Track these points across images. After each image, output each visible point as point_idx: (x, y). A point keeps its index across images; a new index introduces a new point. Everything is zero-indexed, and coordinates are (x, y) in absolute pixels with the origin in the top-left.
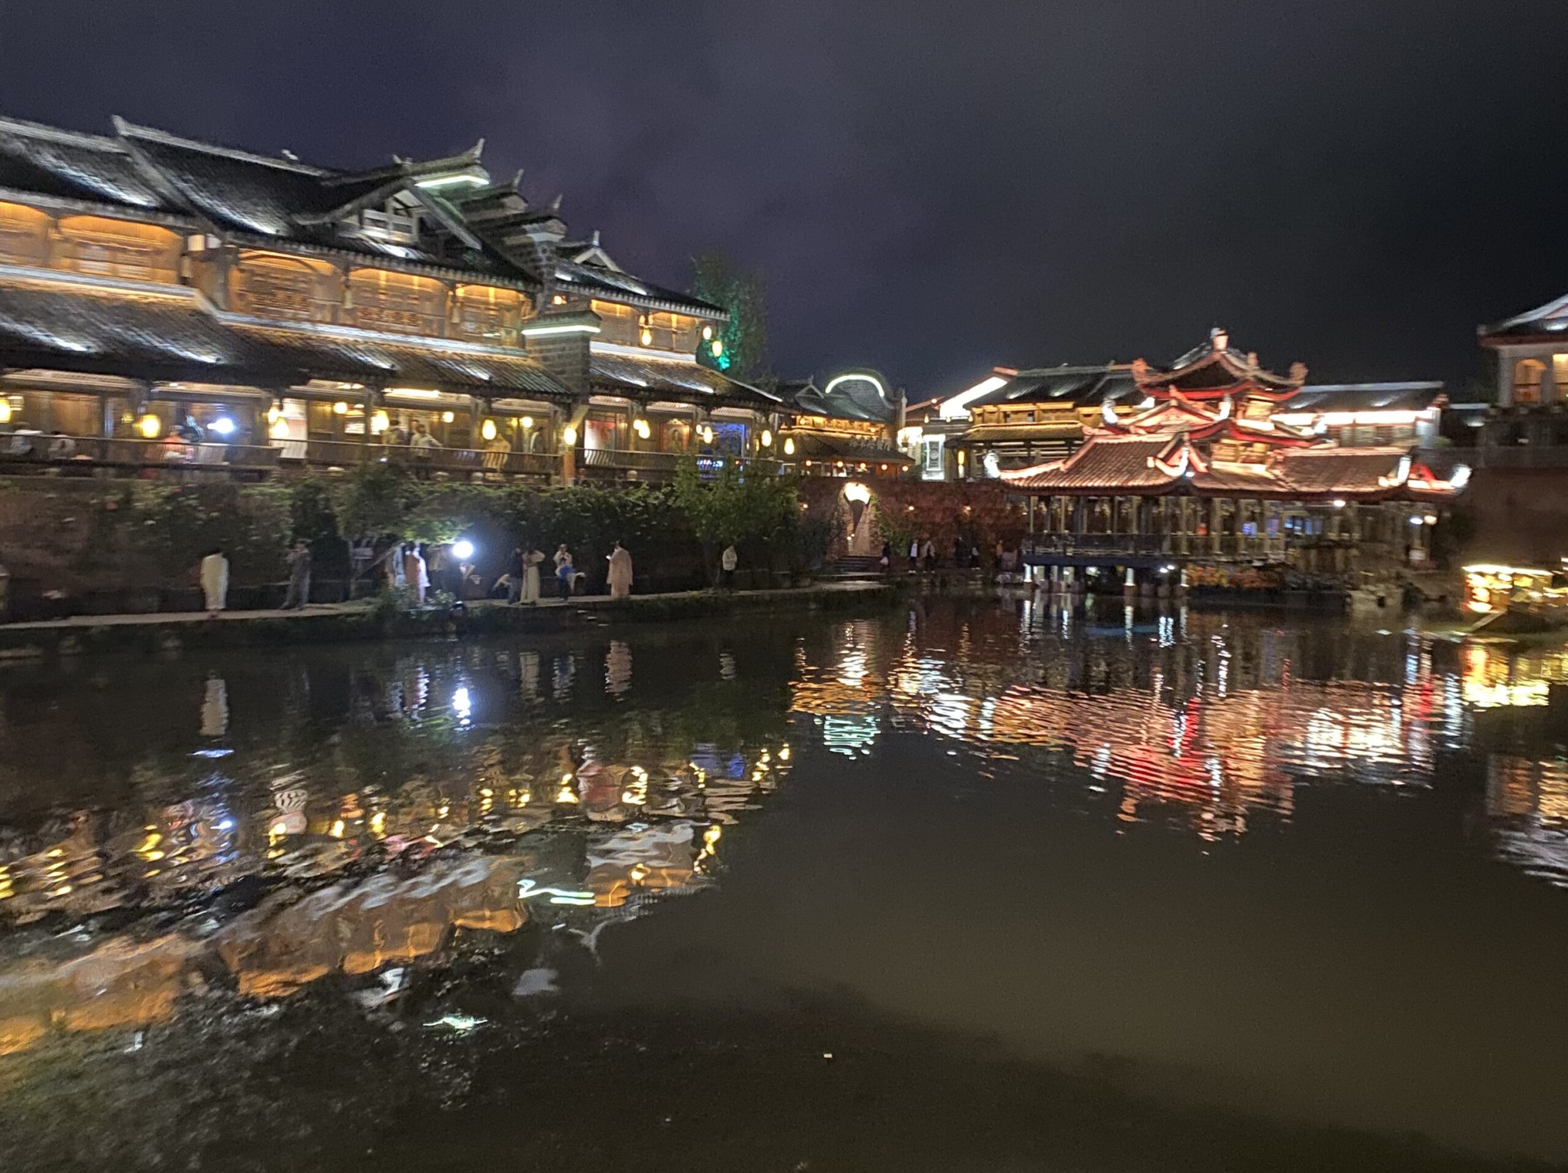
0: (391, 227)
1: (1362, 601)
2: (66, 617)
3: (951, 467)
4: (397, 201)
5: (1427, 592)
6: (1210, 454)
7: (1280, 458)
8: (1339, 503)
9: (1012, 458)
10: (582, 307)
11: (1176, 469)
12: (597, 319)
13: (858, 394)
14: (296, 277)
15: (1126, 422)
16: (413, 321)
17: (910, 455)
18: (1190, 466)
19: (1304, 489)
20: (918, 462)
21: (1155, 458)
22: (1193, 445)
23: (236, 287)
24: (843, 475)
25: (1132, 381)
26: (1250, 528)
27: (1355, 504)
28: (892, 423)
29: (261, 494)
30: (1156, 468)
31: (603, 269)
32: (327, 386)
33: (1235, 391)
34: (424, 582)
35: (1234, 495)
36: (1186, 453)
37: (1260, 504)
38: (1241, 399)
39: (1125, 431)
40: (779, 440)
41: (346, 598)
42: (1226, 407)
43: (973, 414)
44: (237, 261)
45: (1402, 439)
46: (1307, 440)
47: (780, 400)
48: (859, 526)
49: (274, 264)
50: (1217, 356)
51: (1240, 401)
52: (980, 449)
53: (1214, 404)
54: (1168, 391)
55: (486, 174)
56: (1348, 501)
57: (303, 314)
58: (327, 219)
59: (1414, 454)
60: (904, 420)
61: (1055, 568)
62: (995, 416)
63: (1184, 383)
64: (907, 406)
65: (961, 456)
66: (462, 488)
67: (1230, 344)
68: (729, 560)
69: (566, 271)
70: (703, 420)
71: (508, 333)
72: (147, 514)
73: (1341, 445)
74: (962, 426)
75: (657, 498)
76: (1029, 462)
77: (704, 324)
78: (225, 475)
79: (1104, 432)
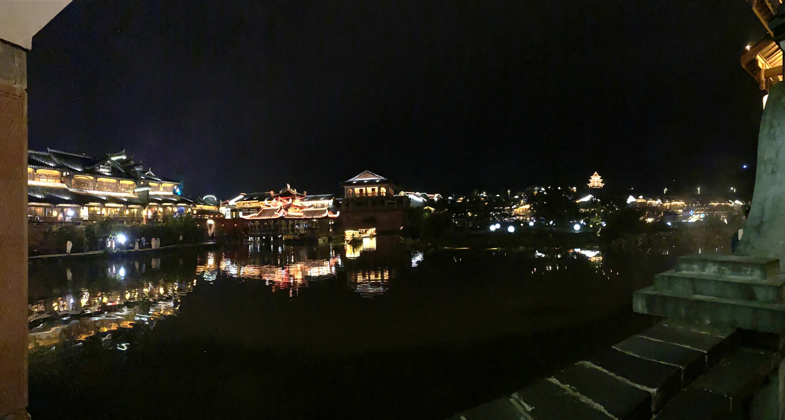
0: (106, 169)
1: (321, 241)
2: (38, 256)
3: (232, 216)
4: (107, 163)
5: (333, 238)
6: (288, 211)
7: (302, 211)
8: (315, 220)
9: (245, 213)
10: (147, 184)
11: (280, 215)
12: (150, 186)
13: (210, 200)
14: (85, 180)
15: (269, 204)
16: (111, 189)
17: (223, 213)
18: (284, 213)
19: (308, 217)
20: (224, 215)
21: (276, 212)
22: (284, 209)
23: (73, 183)
24: (208, 218)
25: (271, 195)
26: (297, 226)
27: (318, 220)
28: (218, 206)
29: (79, 228)
30: (276, 214)
31: (151, 175)
32: (92, 204)
33: (292, 197)
34: (114, 246)
35: (293, 220)
36: (283, 210)
37: (299, 221)
38: (294, 199)
39: (269, 206)
40: (192, 210)
41: (97, 250)
42: (291, 200)
43: (237, 204)
44: (73, 178)
45: (326, 206)
46: (308, 207)
47: (192, 201)
48: (211, 229)
49: (81, 178)
50: (288, 190)
51: (293, 199)
52: (238, 211)
53: (288, 200)
54: (278, 197)
55: (125, 156)
56: (316, 220)
57: (88, 188)
58: (92, 167)
59: (329, 209)
60: (221, 205)
61: (256, 237)
62: (241, 204)
63: (282, 196)
64: (222, 202)
65: (234, 213)
66: (122, 225)
67: (291, 187)
68: (181, 238)
69: (144, 176)
70: (175, 207)
71: (131, 191)
72: (55, 232)
73: (314, 208)
74: (234, 206)
75: (164, 225)
76: (249, 214)
77: (175, 185)
78: (71, 224)
79: (265, 207)
